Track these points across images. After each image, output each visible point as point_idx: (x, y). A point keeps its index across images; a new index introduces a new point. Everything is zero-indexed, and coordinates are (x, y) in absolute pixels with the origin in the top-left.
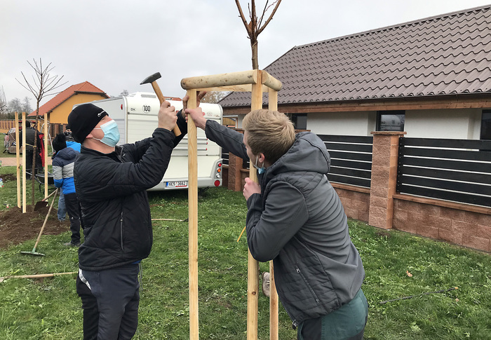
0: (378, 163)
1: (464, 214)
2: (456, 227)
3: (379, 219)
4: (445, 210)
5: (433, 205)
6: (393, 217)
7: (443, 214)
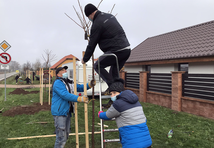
0: (174, 84)
1: (208, 104)
2: (206, 110)
3: (176, 107)
4: (201, 103)
5: (196, 101)
6: (181, 107)
7: (201, 105)
